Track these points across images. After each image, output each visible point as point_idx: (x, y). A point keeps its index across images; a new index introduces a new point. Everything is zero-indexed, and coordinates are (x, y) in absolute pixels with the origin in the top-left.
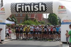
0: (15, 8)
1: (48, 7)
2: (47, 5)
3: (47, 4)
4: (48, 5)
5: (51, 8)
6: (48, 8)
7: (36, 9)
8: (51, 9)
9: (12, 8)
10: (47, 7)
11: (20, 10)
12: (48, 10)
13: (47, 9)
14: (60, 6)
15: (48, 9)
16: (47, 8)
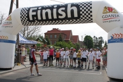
0: (26, 15)
1: (83, 10)
2: (81, 7)
3: (81, 5)
4: (83, 7)
5: (89, 12)
6: (83, 12)
7: (61, 15)
8: (89, 14)
9: (22, 16)
10: (81, 11)
11: (35, 18)
12: (83, 16)
13: (81, 15)
14: (105, 8)
15: (83, 14)
16: (81, 13)
